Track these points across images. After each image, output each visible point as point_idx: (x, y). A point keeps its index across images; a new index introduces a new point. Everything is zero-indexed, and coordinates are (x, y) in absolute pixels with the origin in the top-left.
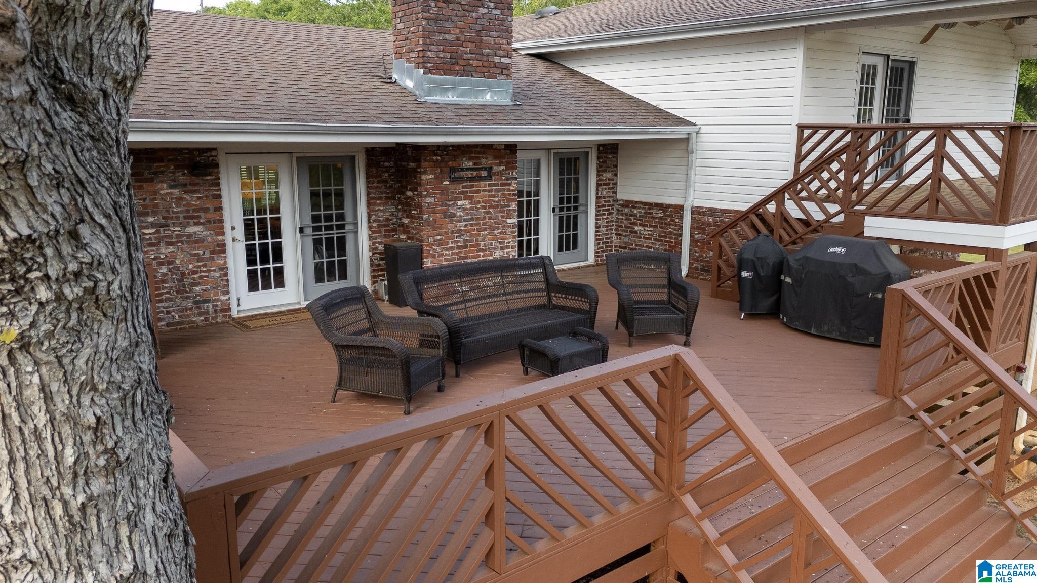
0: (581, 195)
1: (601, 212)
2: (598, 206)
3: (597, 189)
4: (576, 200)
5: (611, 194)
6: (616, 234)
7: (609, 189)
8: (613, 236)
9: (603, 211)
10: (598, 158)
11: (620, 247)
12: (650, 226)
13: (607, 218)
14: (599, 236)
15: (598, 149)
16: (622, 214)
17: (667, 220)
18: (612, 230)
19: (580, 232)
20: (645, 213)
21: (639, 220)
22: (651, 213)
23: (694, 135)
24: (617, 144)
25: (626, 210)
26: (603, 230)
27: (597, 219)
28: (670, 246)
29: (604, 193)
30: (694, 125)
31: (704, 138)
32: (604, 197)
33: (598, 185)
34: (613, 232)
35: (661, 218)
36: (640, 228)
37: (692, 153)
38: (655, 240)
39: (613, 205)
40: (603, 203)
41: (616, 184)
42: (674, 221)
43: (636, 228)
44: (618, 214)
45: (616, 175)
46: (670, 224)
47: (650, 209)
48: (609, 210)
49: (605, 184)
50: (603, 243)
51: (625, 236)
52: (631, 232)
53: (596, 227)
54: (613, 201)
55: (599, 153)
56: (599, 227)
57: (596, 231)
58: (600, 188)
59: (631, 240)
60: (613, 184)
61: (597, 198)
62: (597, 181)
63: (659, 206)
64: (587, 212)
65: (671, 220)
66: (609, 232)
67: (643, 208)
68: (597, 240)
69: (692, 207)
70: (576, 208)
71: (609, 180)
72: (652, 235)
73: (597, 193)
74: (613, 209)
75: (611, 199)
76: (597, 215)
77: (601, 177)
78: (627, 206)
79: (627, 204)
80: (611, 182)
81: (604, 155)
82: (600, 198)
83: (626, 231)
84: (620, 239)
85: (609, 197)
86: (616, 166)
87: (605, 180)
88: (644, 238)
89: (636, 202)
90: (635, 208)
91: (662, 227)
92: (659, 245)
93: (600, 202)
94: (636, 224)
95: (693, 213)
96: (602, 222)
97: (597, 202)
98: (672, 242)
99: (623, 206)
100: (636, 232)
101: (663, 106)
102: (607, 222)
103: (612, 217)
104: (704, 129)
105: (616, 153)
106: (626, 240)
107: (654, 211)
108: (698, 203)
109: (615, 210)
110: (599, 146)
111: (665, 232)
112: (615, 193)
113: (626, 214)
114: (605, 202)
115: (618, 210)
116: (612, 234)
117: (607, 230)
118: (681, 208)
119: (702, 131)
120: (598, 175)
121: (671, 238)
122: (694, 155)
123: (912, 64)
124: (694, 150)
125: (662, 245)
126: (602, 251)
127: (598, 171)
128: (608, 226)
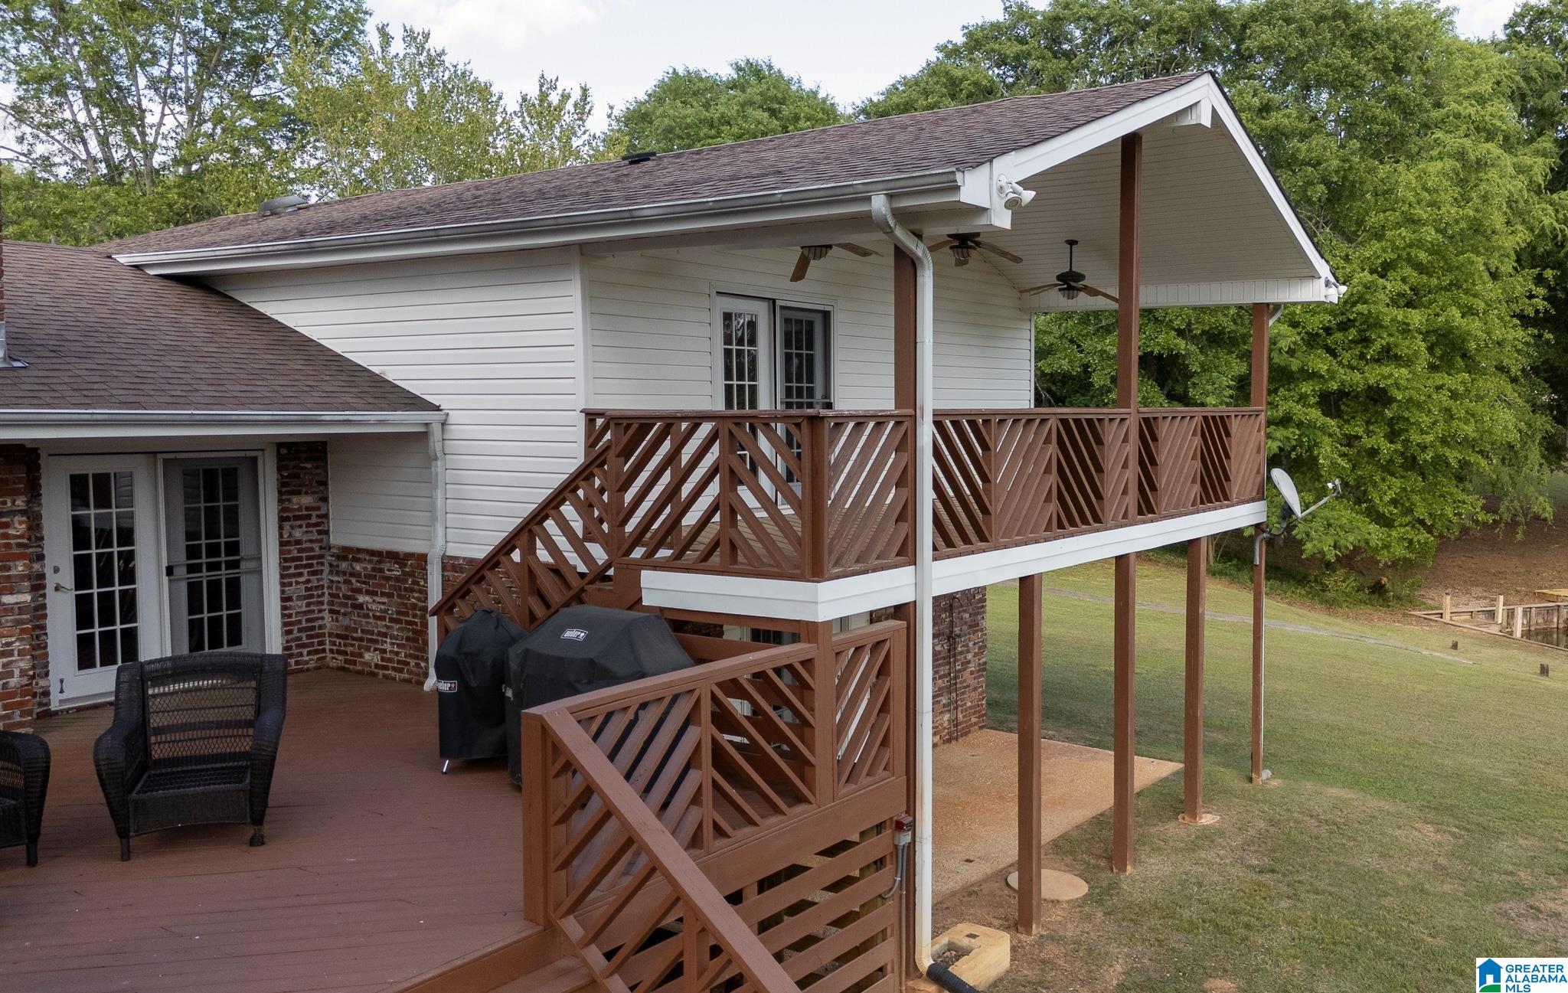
0: (244, 539)
1: (292, 571)
2: (285, 560)
3: (281, 528)
4: (233, 548)
5: (315, 536)
6: (331, 611)
7: (308, 525)
8: (326, 614)
9: (296, 567)
10: (280, 469)
11: (338, 636)
12: (383, 594)
13: (308, 581)
14: (290, 616)
15: (278, 452)
16: (338, 573)
17: (406, 581)
18: (322, 603)
19: (246, 610)
20: (374, 569)
21: (364, 583)
22: (381, 571)
23: (436, 428)
24: (324, 444)
25: (344, 565)
26: (301, 605)
27: (283, 585)
28: (415, 631)
29: (298, 534)
30: (438, 409)
31: (454, 431)
32: (298, 542)
33: (282, 520)
34: (325, 606)
35: (397, 579)
36: (367, 598)
37: (436, 459)
38: (392, 620)
39: (321, 556)
40: (295, 554)
41: (326, 516)
42: (417, 583)
43: (361, 599)
44: (331, 573)
45: (325, 500)
46: (412, 590)
47: (380, 562)
48: (311, 566)
49: (296, 518)
50: (300, 630)
51: (345, 614)
52: (355, 606)
53: (283, 600)
54: (321, 548)
55: (280, 459)
56: (289, 599)
57: (284, 608)
58: (287, 525)
59: (355, 621)
60: (318, 516)
61: (282, 544)
62: (281, 511)
63: (393, 556)
64: (260, 572)
65: (415, 583)
66: (312, 607)
67: (370, 561)
68: (285, 624)
69: (444, 557)
70: (233, 565)
71: (308, 508)
72: (386, 611)
73: (281, 535)
74: (322, 564)
75: (316, 546)
76: (282, 577)
77: (287, 504)
78: (345, 558)
79: (347, 553)
80: (314, 513)
81: (292, 463)
82: (288, 543)
83: (345, 605)
84: (337, 620)
85: (311, 541)
86: (325, 483)
87: (299, 509)
88: (376, 618)
89: (359, 550)
90: (357, 560)
91: (400, 596)
92: (398, 630)
93: (289, 552)
94: (359, 591)
95: (444, 568)
96: (297, 590)
97: (281, 552)
98: (415, 624)
99: (339, 558)
100: (360, 606)
101: (392, 375)
102: (307, 589)
103: (318, 580)
104: (454, 417)
105: (324, 459)
106: (346, 621)
107: (386, 566)
108: (454, 550)
109: (326, 564)
110: (280, 445)
111: (405, 605)
112: (327, 533)
113: (345, 573)
114: (300, 551)
115: (331, 565)
116: (320, 611)
117: (308, 605)
118: (423, 558)
119: (451, 420)
120: (280, 501)
121: (415, 616)
122: (439, 463)
123: (826, 316)
124: (439, 454)
125: (401, 630)
126: (298, 646)
127: (280, 493)
128: (312, 596)
